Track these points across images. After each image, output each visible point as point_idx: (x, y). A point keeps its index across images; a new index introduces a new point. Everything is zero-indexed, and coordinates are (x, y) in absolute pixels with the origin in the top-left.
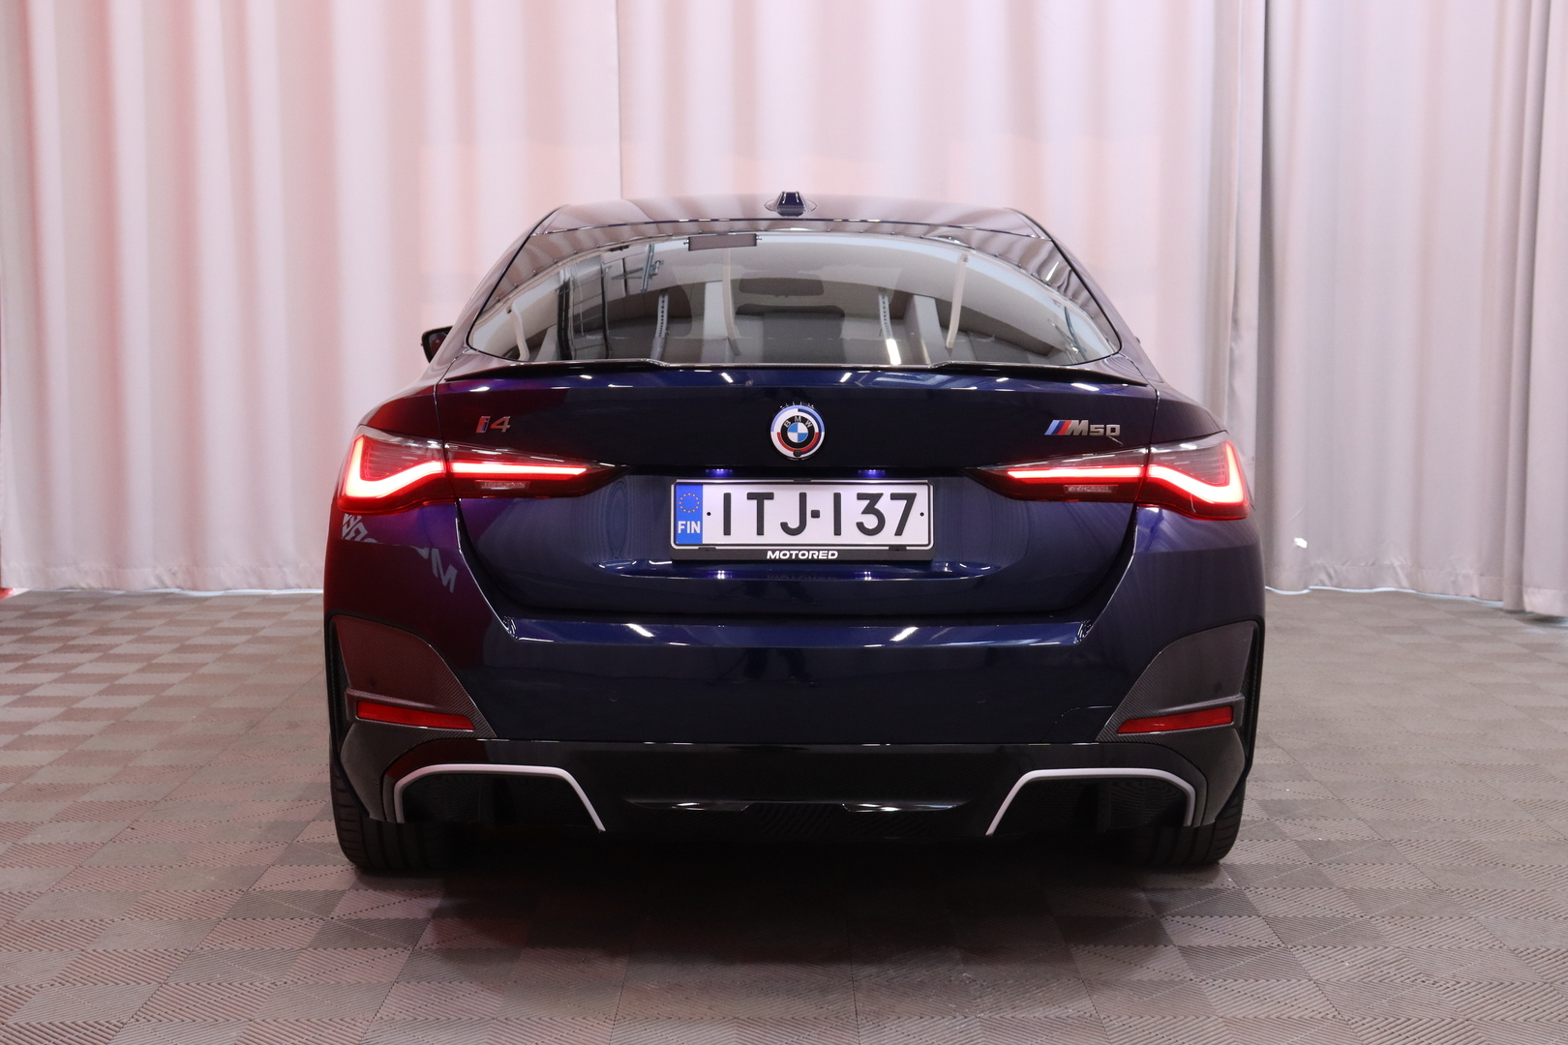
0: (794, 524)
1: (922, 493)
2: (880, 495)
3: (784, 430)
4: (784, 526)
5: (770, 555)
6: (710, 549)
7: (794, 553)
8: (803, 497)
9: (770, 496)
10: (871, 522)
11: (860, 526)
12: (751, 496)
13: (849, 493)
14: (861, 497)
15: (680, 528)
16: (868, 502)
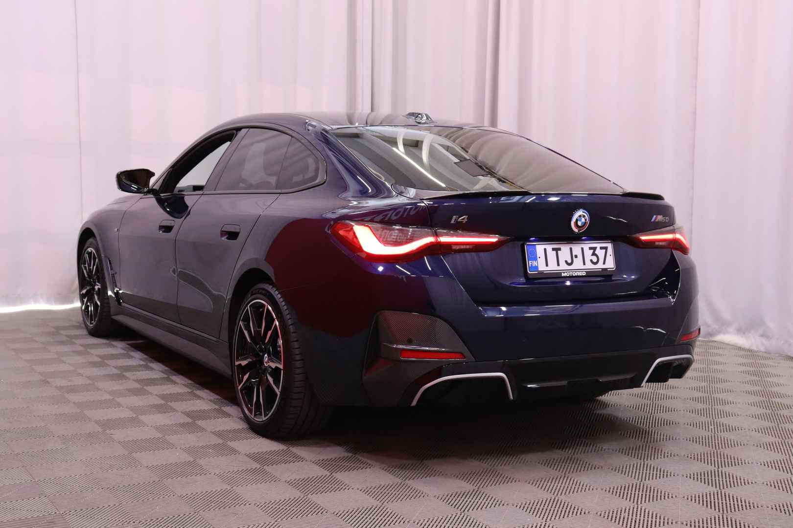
0: (569, 261)
1: (610, 247)
2: (596, 248)
3: (577, 220)
4: (566, 262)
5: (563, 275)
6: (541, 273)
7: (571, 273)
8: (571, 249)
9: (560, 249)
10: (595, 259)
11: (591, 261)
12: (553, 249)
13: (586, 247)
14: (590, 248)
15: (530, 264)
16: (592, 251)
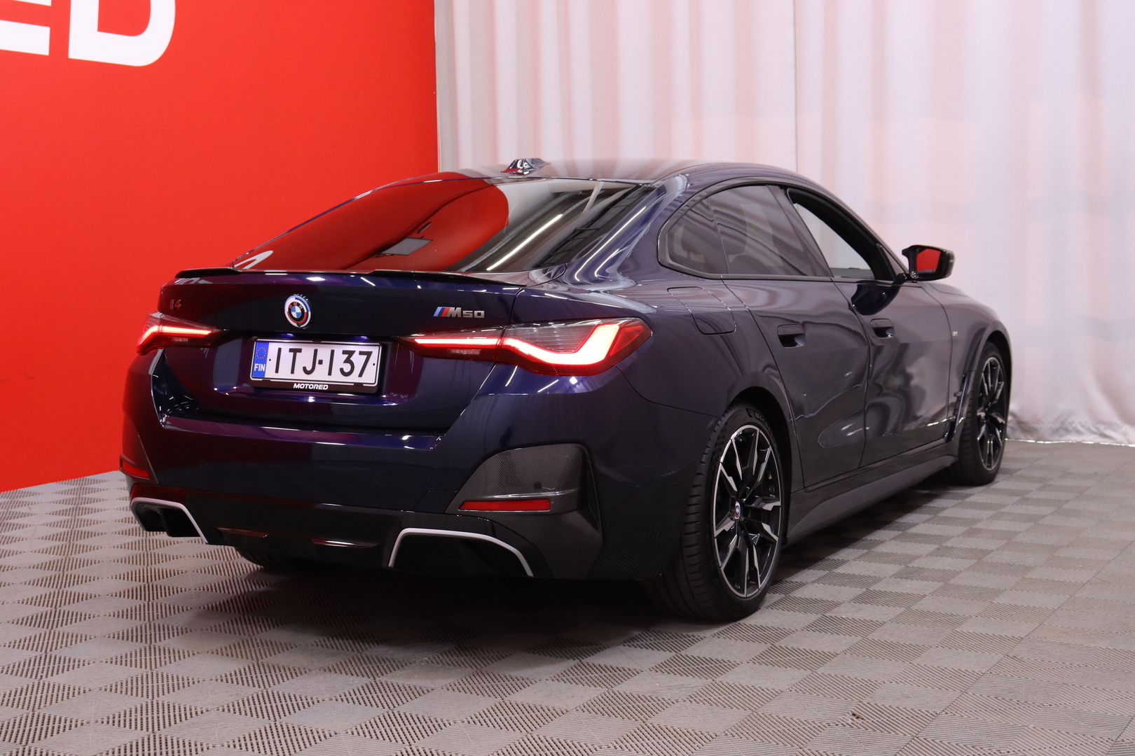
0: (309, 368)
1: (376, 351)
2: (354, 351)
3: (290, 311)
4: (304, 369)
5: (295, 386)
6: (267, 381)
7: (307, 385)
8: (316, 351)
9: (300, 351)
10: (347, 368)
11: (342, 370)
12: (291, 350)
13: (339, 349)
14: (344, 352)
15: (256, 367)
16: (347, 356)
